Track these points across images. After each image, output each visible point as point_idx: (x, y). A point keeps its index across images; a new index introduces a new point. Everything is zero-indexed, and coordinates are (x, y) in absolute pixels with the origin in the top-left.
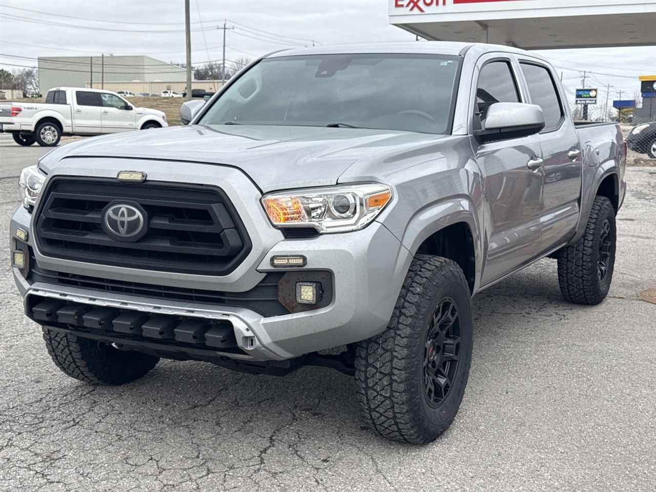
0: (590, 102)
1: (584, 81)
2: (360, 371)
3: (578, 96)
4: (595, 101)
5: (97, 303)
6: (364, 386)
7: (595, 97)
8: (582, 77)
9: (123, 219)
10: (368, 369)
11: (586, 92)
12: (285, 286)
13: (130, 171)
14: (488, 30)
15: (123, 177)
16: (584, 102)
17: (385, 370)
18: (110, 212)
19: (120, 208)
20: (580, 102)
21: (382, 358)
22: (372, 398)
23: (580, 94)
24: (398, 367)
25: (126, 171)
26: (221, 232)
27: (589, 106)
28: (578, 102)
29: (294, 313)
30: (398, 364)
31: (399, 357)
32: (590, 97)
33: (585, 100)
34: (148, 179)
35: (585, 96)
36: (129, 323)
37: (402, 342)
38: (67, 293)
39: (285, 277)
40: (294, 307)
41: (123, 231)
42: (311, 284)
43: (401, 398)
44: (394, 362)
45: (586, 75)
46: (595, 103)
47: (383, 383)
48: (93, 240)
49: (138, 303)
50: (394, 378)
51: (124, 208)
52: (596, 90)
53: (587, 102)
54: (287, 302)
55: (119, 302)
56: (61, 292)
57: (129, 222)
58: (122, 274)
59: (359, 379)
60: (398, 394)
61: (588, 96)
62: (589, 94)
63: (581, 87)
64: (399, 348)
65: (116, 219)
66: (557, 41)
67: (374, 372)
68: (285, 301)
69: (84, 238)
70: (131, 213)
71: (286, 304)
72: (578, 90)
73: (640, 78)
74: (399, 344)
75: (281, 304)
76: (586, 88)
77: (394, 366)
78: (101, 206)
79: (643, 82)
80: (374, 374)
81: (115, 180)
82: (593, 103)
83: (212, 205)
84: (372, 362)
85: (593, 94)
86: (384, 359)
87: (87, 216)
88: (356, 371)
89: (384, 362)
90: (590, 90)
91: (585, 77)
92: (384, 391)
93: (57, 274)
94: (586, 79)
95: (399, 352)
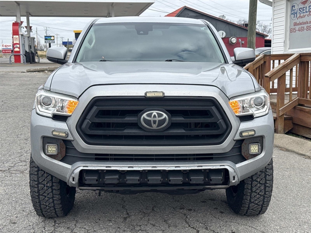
0: (52, 42)
1: (46, 32)
2: (248, 184)
3: (46, 39)
4: (54, 41)
5: (135, 169)
6: (250, 191)
7: (54, 40)
8: (45, 30)
9: (155, 119)
10: (253, 183)
11: (49, 37)
12: (245, 146)
13: (153, 92)
14: (20, 6)
15: (148, 95)
16: (49, 42)
17: (263, 182)
18: (144, 115)
19: (152, 113)
20: (47, 42)
21: (261, 176)
22: (254, 196)
23: (47, 38)
24: (269, 180)
25: (151, 92)
26: (218, 121)
27: (51, 44)
28: (46, 42)
29: (248, 160)
30: (269, 178)
31: (269, 174)
32: (51, 40)
33: (49, 41)
34: (165, 95)
35: (49, 39)
36: (160, 178)
37: (269, 167)
38: (111, 165)
39: (245, 142)
40: (248, 157)
41: (155, 126)
42: (258, 144)
43: (269, 194)
44: (267, 177)
45: (47, 29)
46: (54, 43)
47: (261, 188)
48: (131, 133)
49: (164, 166)
50: (267, 185)
51: (155, 113)
52: (54, 36)
53: (50, 42)
54: (246, 155)
55: (151, 166)
56: (106, 165)
57: (159, 121)
58: (151, 151)
59: (247, 188)
60: (268, 193)
61: (50, 39)
62: (51, 38)
63: (46, 35)
64: (269, 170)
65: (150, 119)
66: (51, 13)
67: (257, 184)
68: (245, 154)
69: (124, 132)
70: (160, 115)
71: (245, 156)
72: (45, 36)
73: (74, 31)
74: (268, 168)
75: (243, 156)
76: (48, 35)
77: (267, 179)
78: (138, 113)
79: (76, 33)
80: (257, 185)
81: (144, 97)
82: (53, 43)
83: (212, 107)
84: (255, 179)
85: (52, 38)
86: (262, 177)
87: (125, 119)
88: (245, 185)
89: (262, 178)
90: (51, 36)
91: (47, 30)
92: (261, 192)
93: (94, 155)
94: (47, 31)
95: (269, 172)
